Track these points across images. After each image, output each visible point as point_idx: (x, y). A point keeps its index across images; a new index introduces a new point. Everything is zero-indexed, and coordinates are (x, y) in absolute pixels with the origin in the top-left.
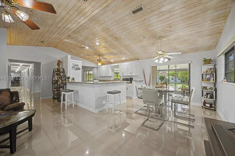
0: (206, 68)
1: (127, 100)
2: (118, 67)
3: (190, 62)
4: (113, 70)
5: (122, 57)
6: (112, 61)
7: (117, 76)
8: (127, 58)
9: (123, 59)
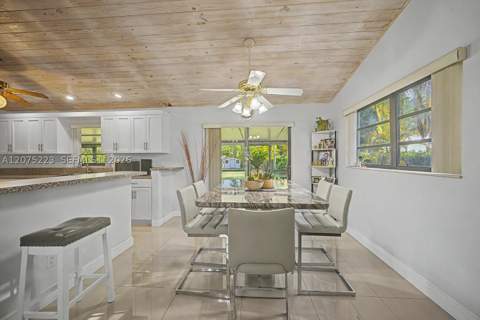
0: (317, 138)
1: (134, 236)
2: (96, 122)
3: (292, 125)
4: (74, 134)
5: (112, 90)
6: (70, 98)
7: (95, 155)
8: (131, 97)
9: (118, 96)
